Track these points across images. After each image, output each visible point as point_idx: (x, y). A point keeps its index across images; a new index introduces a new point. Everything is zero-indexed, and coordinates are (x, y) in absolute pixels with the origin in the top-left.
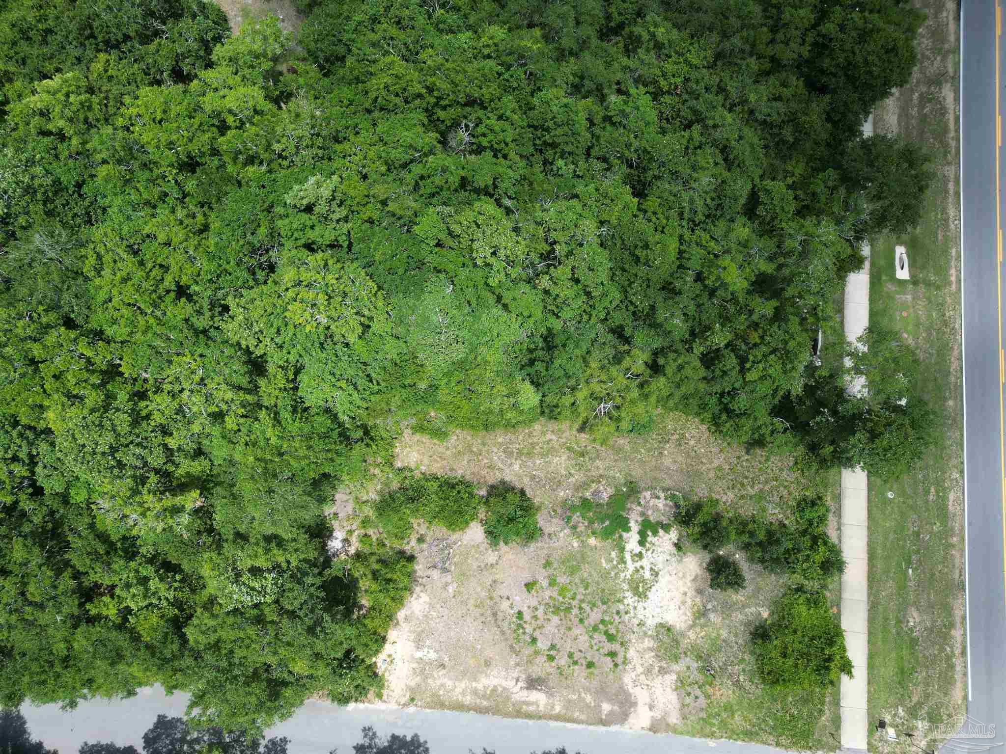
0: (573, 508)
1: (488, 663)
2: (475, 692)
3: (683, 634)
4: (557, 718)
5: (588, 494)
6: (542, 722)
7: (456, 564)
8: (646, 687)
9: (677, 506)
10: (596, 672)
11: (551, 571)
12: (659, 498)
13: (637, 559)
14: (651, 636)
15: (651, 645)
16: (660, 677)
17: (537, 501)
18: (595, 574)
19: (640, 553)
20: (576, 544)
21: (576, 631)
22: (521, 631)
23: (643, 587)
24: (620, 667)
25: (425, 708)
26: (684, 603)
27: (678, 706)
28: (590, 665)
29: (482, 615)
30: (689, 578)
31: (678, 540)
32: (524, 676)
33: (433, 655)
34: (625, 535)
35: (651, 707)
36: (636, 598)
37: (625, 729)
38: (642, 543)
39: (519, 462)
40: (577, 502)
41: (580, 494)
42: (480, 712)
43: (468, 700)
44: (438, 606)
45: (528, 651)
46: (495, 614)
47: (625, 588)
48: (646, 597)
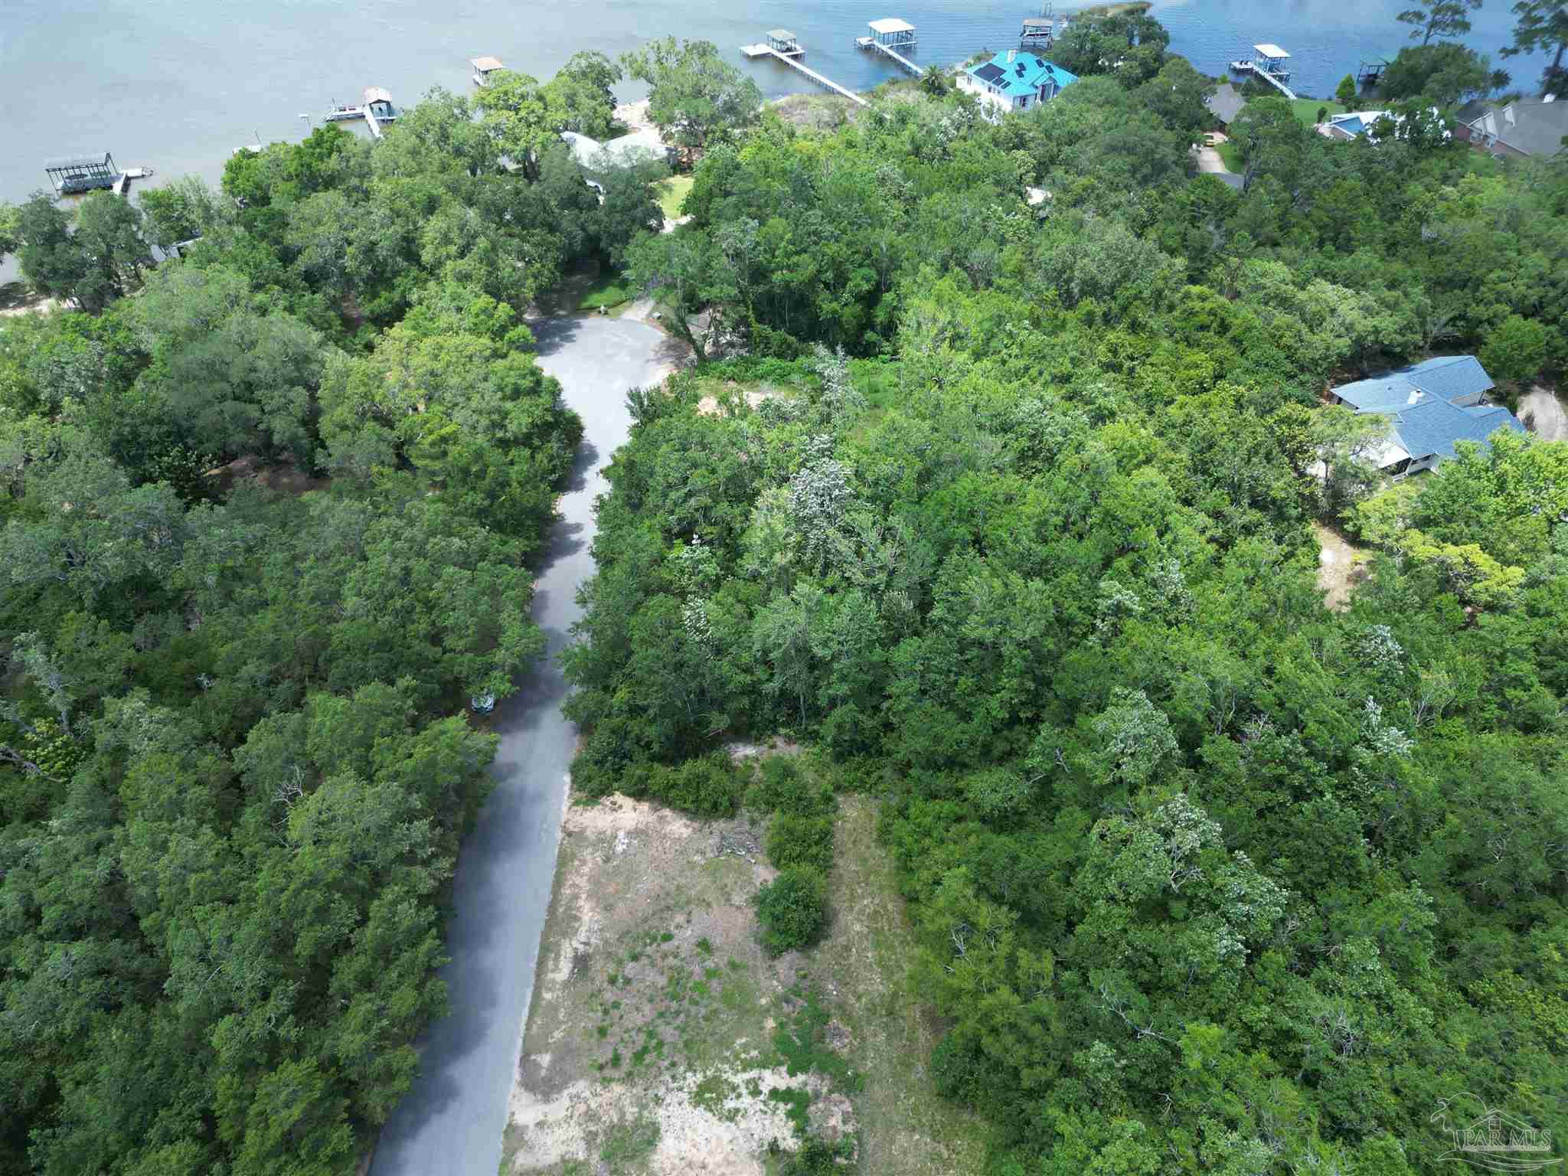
0: (812, 1000)
3: (644, 1166)
4: (536, 996)
5: (834, 1021)
7: (727, 861)
8: (569, 1113)
9: (836, 1152)
10: (594, 1040)
11: (726, 970)
12: (844, 1122)
13: (751, 1087)
14: (641, 1116)
15: (629, 1117)
16: (582, 1134)
18: (725, 1028)
19: (761, 1092)
20: (763, 1001)
22: (648, 941)
23: (711, 1099)
24: (598, 1075)
25: (560, 848)
26: (690, 1165)
28: (603, 1032)
29: (668, 894)
32: (591, 951)
34: (783, 1069)
36: (695, 1089)
37: (514, 1088)
38: (774, 1093)
40: (823, 1005)
41: (833, 1011)
42: (550, 906)
44: (677, 847)
47: (708, 1073)
48: (697, 1104)
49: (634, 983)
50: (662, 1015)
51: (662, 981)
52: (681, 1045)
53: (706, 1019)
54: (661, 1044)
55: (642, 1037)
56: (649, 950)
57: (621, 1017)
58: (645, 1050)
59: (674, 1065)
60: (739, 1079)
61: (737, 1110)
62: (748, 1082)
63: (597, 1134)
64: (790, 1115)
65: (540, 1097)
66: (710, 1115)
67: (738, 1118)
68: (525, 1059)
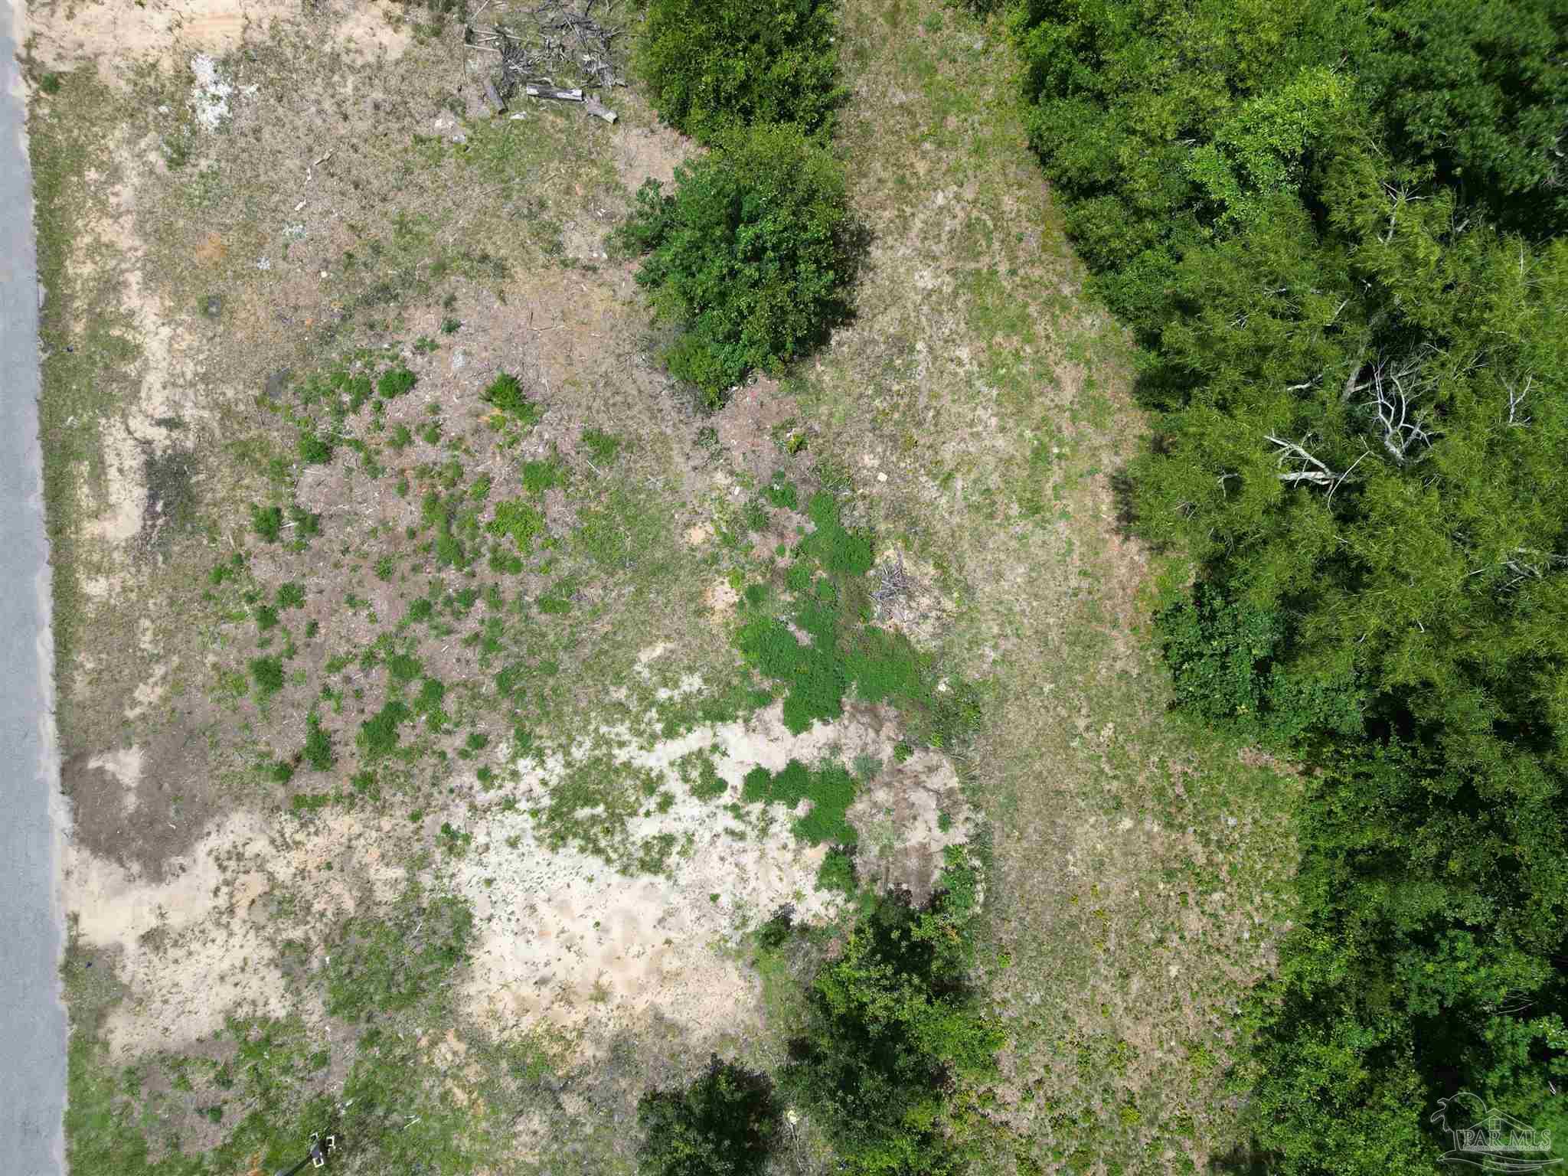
0: (826, 507)
1: (212, 307)
2: (110, 285)
3: (445, 1013)
4: (65, 592)
5: (889, 554)
6: (44, 546)
7: (531, 123)
8: (222, 901)
9: (936, 903)
10: (249, 701)
11: (581, 462)
12: (945, 823)
13: (695, 774)
14: (414, 888)
15: (385, 895)
16: (268, 953)
17: (820, 370)
18: (603, 627)
19: (722, 785)
20: (697, 535)
21: (380, 597)
22: (347, 398)
23: (594, 820)
24: (280, 792)
25: (32, 132)
26: (566, 995)
27: (173, 1043)
28: (270, 675)
29: (377, 250)
30: (664, 1000)
31: (804, 929)
32: (190, 444)
33: (209, 116)
34: (774, 713)
35: (152, 939)
36: (546, 802)
37: (64, 854)
38: (759, 783)
39: (948, 284)
40: (854, 518)
41: (882, 527)
42: (44, 321)
43: (81, 269)
44: (378, 95)
45: (279, 438)
46: (385, 292)
47: (578, 754)
48: (558, 840)
49: (330, 530)
50: (423, 610)
51: (408, 513)
52: (490, 687)
53: (546, 604)
54: (435, 690)
55: (380, 675)
56: (356, 424)
57: (313, 627)
58: (395, 712)
59: (479, 742)
60: (662, 756)
61: (668, 840)
62: (685, 762)
63: (306, 947)
64: (808, 831)
65: (136, 867)
66: (594, 863)
67: (673, 859)
68: (72, 772)
